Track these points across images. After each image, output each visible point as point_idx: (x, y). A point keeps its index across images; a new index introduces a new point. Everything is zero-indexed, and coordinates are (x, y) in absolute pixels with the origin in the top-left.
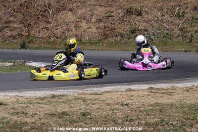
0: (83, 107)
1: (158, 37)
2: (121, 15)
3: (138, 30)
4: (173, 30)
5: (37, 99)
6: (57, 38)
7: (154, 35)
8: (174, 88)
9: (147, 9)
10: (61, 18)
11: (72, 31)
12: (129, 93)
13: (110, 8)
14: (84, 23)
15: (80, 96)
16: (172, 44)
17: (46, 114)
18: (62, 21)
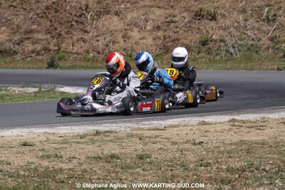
0: (140, 147)
1: (239, 50)
2: (187, 20)
3: (211, 41)
4: (260, 39)
5: (74, 137)
6: (99, 53)
7: (234, 47)
8: (265, 120)
9: (223, 11)
10: (103, 25)
11: (118, 43)
12: (203, 128)
13: (171, 11)
14: (136, 32)
15: (134, 132)
16: (259, 60)
17: (88, 157)
18: (104, 29)
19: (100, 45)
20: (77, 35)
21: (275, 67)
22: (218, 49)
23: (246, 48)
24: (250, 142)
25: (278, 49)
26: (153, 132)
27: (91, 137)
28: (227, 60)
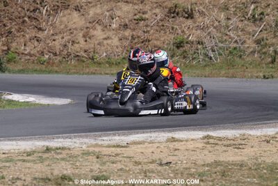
0: (96, 167)
1: (220, 54)
2: (159, 17)
3: (187, 43)
4: (245, 42)
5: (20, 154)
6: (55, 54)
7: (213, 51)
8: (245, 137)
9: (201, 7)
10: (61, 22)
11: (78, 43)
12: (171, 145)
13: (141, 6)
14: (99, 30)
15: (91, 149)
16: (243, 66)
17: (35, 179)
18: (62, 27)
19: (57, 45)
20: (31, 33)
21: (261, 75)
22: (195, 53)
23: (228, 52)
24: (226, 162)
25: (265, 53)
26: (113, 149)
27: (40, 154)
28: (206, 66)
